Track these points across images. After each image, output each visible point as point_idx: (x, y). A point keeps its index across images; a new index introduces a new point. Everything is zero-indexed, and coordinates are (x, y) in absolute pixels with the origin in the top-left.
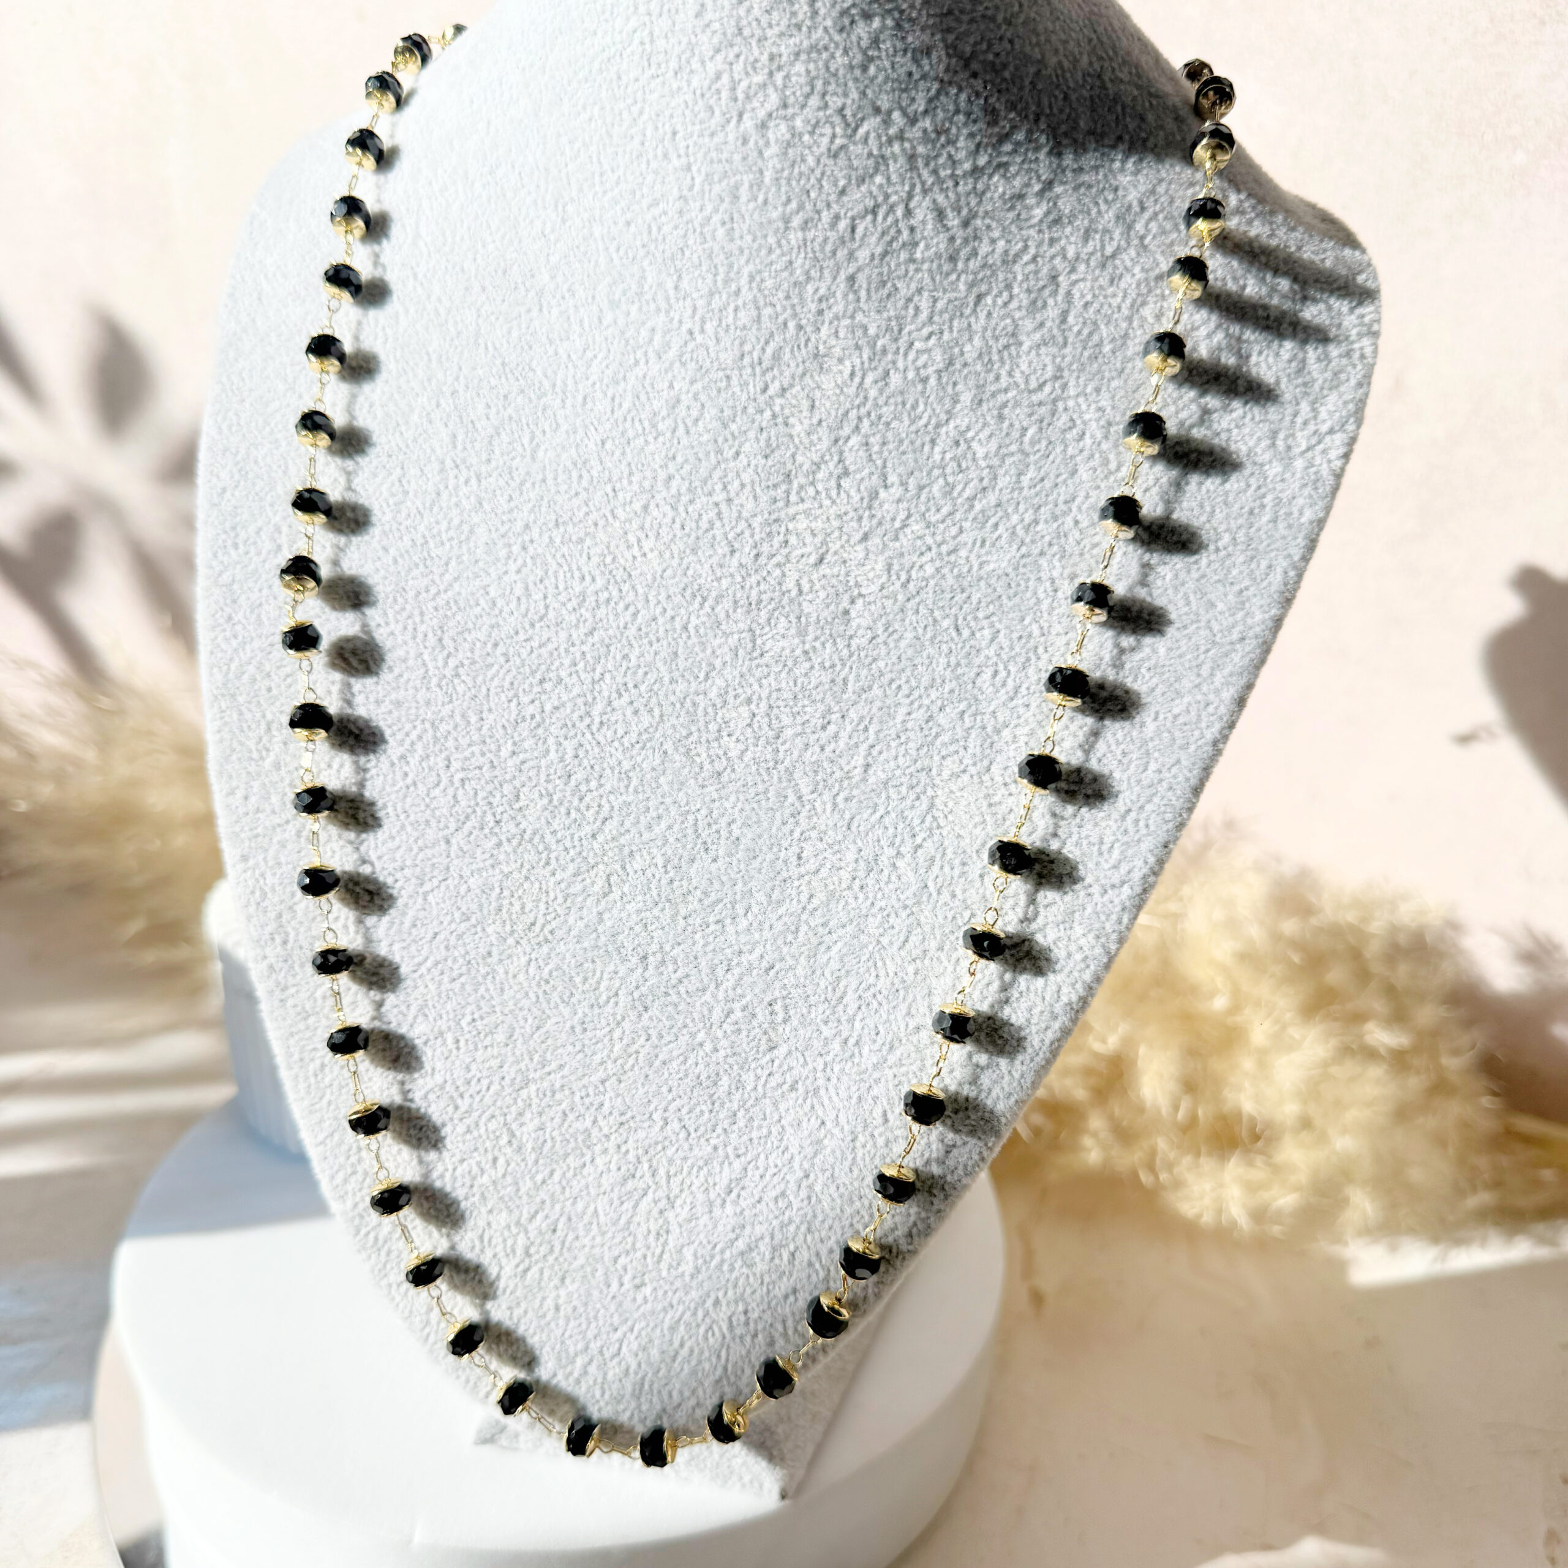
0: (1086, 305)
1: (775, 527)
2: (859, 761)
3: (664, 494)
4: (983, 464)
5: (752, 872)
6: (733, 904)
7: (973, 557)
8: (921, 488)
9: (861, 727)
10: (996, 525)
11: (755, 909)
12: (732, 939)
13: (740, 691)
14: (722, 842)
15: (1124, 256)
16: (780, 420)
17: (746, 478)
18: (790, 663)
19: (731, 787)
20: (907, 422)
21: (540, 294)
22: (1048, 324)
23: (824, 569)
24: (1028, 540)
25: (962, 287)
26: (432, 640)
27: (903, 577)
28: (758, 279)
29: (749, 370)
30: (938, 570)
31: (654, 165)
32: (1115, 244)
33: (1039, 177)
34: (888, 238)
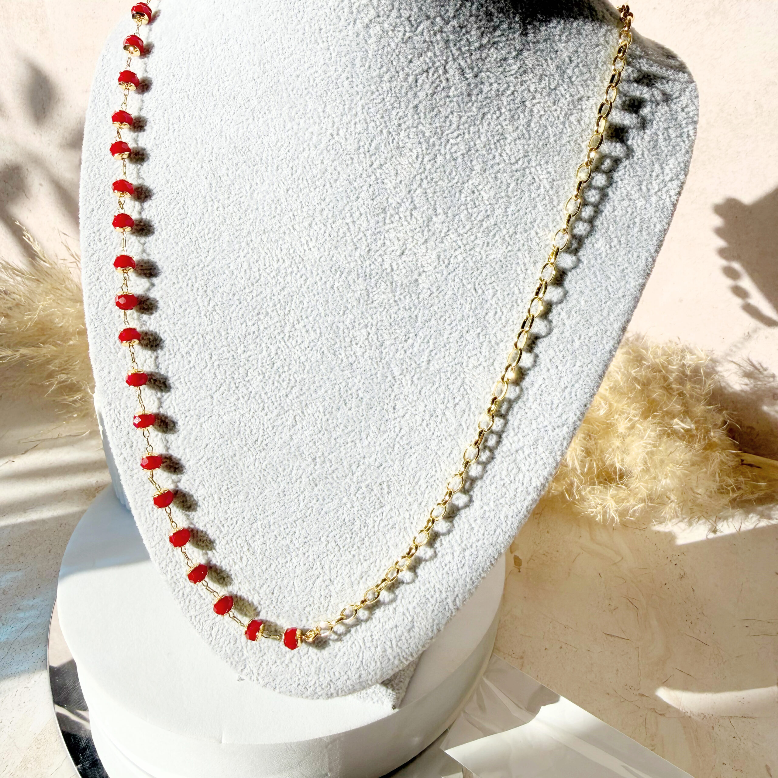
0: (540, 117)
1: (378, 236)
2: (425, 358)
3: (320, 218)
4: (487, 203)
5: (371, 416)
6: (360, 433)
7: (483, 252)
8: (455, 216)
9: (426, 340)
10: (494, 235)
11: (372, 435)
12: (360, 450)
13: (362, 321)
14: (354, 399)
15: (561, 88)
16: (379, 181)
17: (362, 210)
18: (387, 307)
19: (358, 371)
20: (446, 181)
21: (253, 111)
22: (521, 127)
23: (404, 258)
24: (511, 243)
25: (474, 109)
26: (201, 292)
27: (446, 262)
28: (366, 107)
29: (363, 155)
30: (464, 259)
31: (310, 46)
32: (556, 82)
33: (515, 48)
34: (435, 85)
